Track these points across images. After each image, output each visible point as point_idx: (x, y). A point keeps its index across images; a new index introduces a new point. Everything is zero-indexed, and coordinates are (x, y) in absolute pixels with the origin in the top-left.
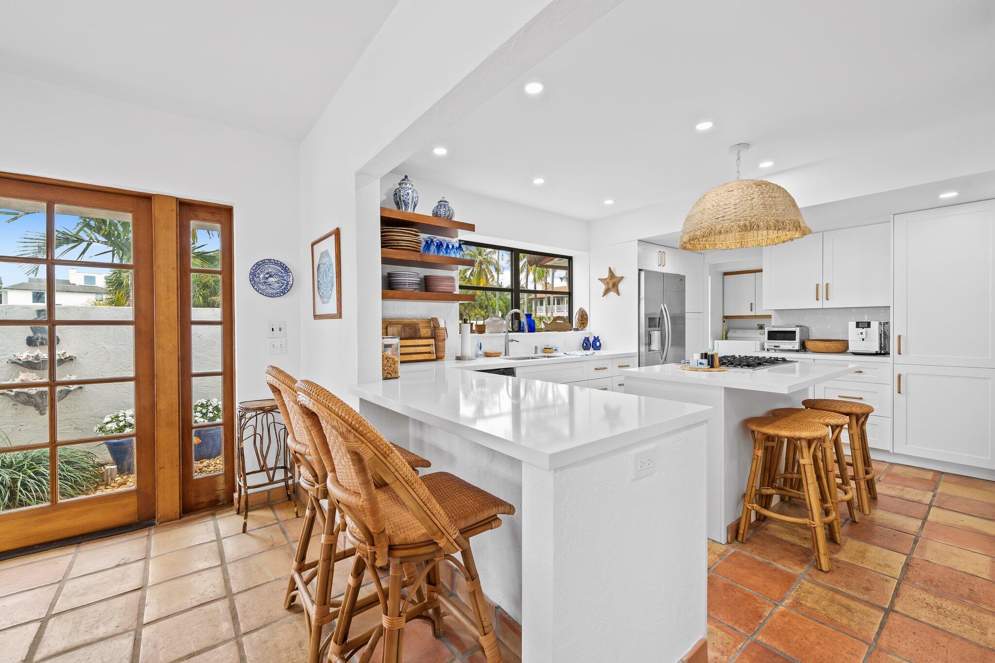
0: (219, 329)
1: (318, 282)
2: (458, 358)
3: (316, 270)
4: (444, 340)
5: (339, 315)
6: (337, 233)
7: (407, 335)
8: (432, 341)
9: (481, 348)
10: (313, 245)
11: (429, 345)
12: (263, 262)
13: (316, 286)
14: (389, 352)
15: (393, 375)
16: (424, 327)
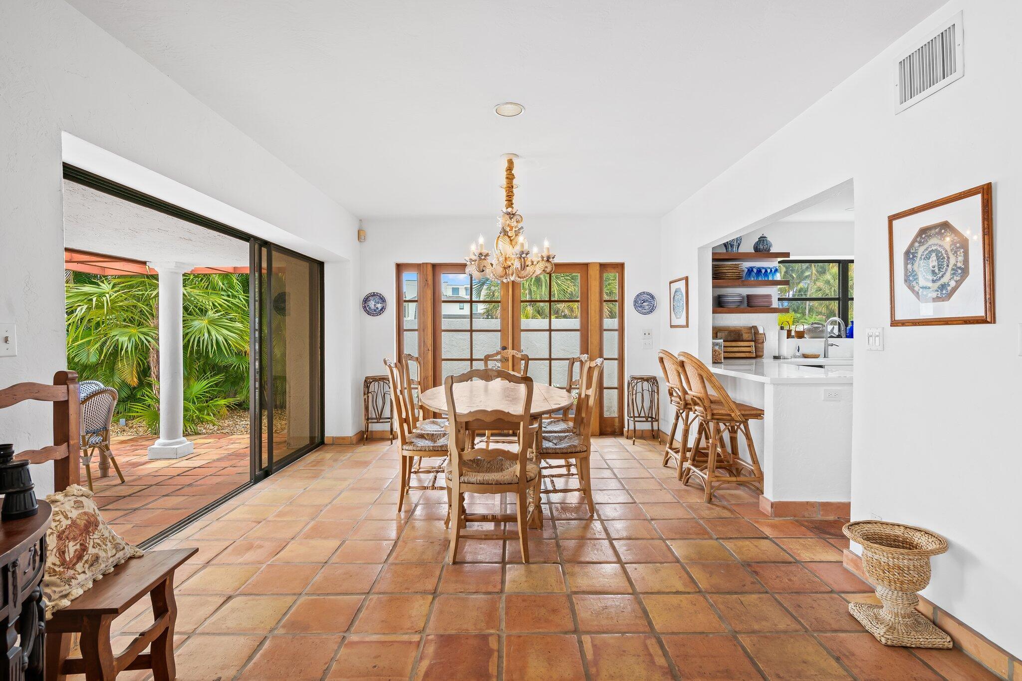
0: (616, 333)
1: (674, 305)
2: (775, 358)
3: (673, 299)
4: (763, 342)
5: (687, 326)
6: (687, 279)
7: (732, 338)
8: (753, 344)
9: (798, 350)
10: (671, 283)
11: (750, 347)
12: (640, 294)
13: (673, 309)
14: (717, 348)
15: (719, 361)
16: (746, 333)
